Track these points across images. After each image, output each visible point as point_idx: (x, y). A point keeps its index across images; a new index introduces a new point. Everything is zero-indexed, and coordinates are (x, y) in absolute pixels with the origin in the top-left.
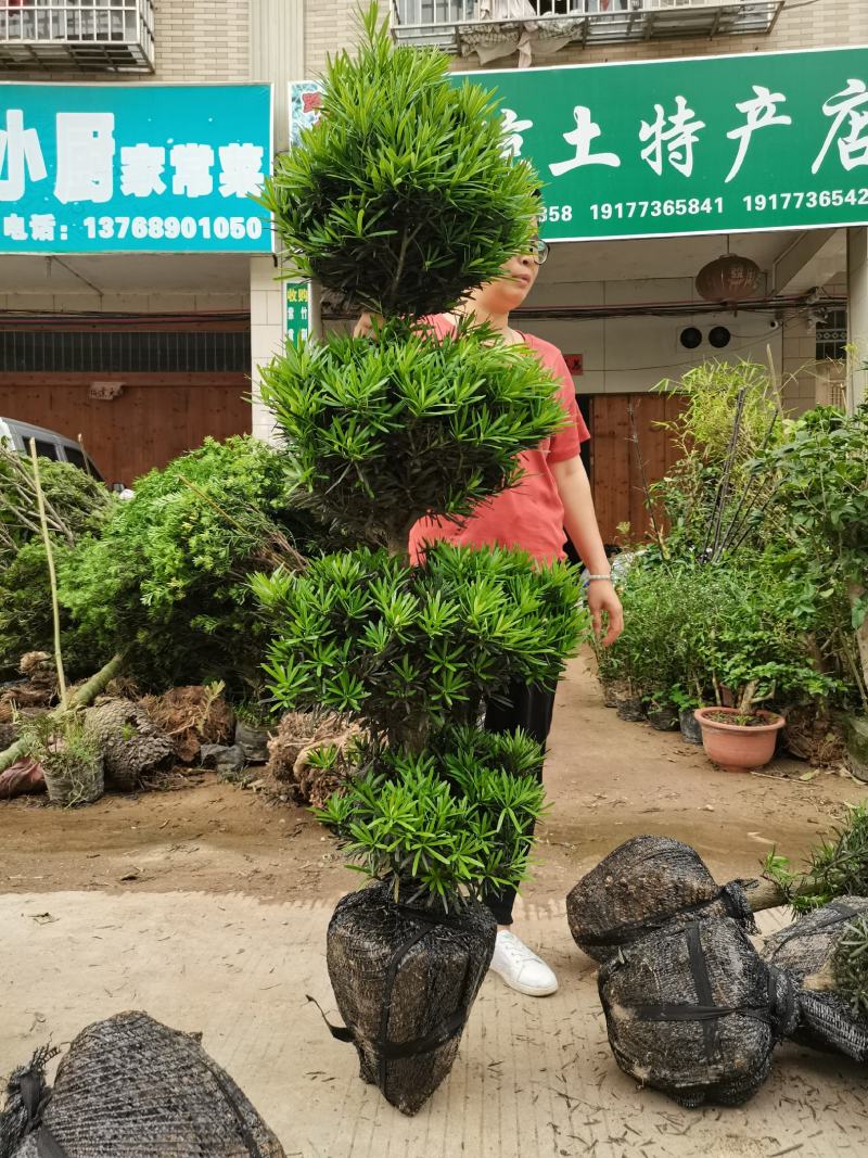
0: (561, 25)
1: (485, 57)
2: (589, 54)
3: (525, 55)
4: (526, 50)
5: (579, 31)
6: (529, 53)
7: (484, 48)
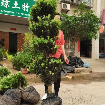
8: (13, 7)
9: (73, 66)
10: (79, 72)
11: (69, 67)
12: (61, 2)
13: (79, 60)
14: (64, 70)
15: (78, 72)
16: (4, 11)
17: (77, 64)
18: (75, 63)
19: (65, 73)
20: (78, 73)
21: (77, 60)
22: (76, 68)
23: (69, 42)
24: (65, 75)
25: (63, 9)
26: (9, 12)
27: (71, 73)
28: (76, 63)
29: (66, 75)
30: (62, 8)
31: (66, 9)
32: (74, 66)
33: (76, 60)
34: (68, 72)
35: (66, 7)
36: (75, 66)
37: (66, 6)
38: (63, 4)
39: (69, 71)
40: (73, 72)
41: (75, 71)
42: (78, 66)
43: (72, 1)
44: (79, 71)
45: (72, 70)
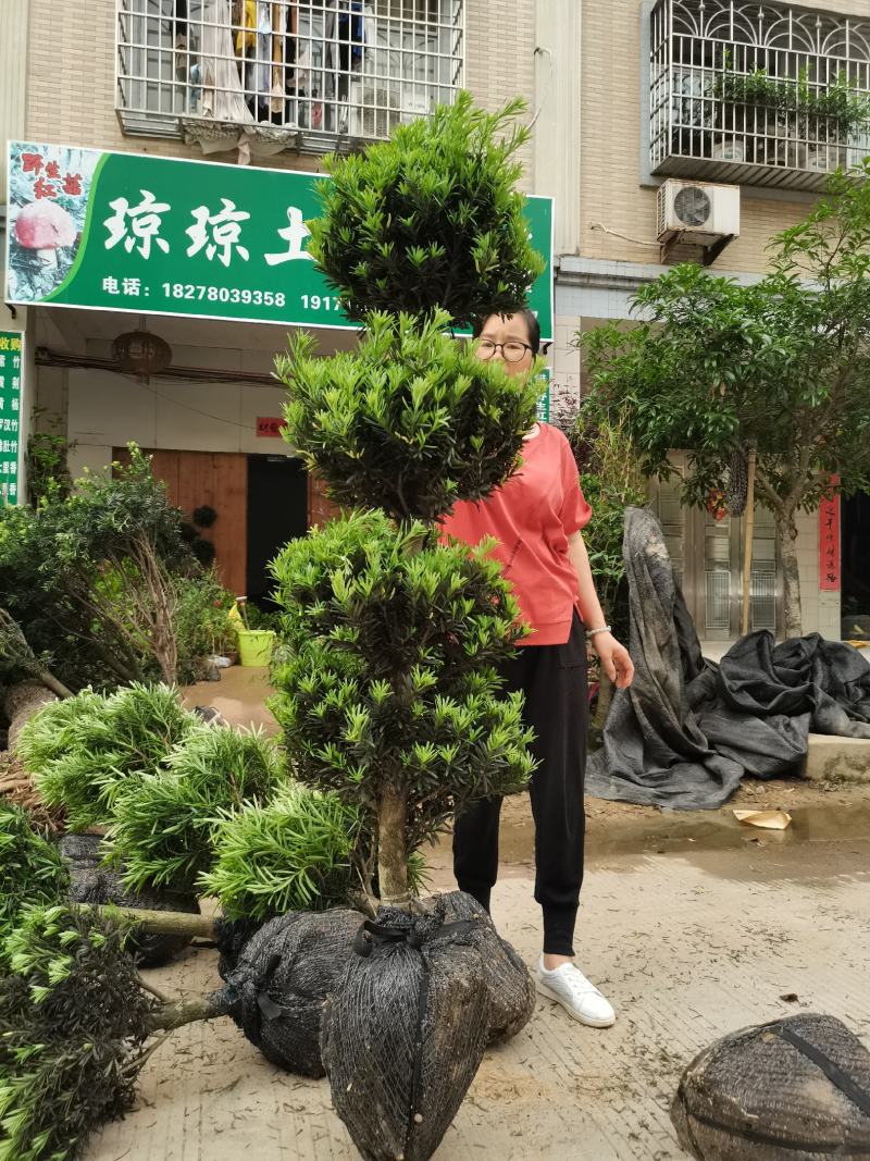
0: (277, 134)
1: (207, 149)
2: (303, 162)
3: (245, 154)
4: (245, 150)
5: (293, 142)
6: (248, 153)
7: (207, 142)
8: (273, 259)
9: (794, 722)
10: (848, 772)
11: (756, 733)
12: (661, 174)
13: (843, 662)
14: (709, 756)
15: (842, 768)
16: (213, 294)
17: (826, 705)
18: (811, 691)
19: (716, 777)
20: (843, 778)
21: (827, 661)
22: (816, 739)
23: (743, 506)
24: (721, 795)
25: (677, 232)
26: (247, 296)
27: (779, 785)
28: (821, 696)
29: (731, 797)
30: (671, 220)
31: (707, 227)
32: (801, 723)
33: (813, 670)
34: (748, 776)
35: (706, 211)
36: (806, 718)
37: (701, 205)
38: (672, 188)
39: (752, 768)
40: (792, 770)
41: (815, 766)
42: (842, 721)
43: (750, 158)
44: (853, 766)
45: (786, 756)
